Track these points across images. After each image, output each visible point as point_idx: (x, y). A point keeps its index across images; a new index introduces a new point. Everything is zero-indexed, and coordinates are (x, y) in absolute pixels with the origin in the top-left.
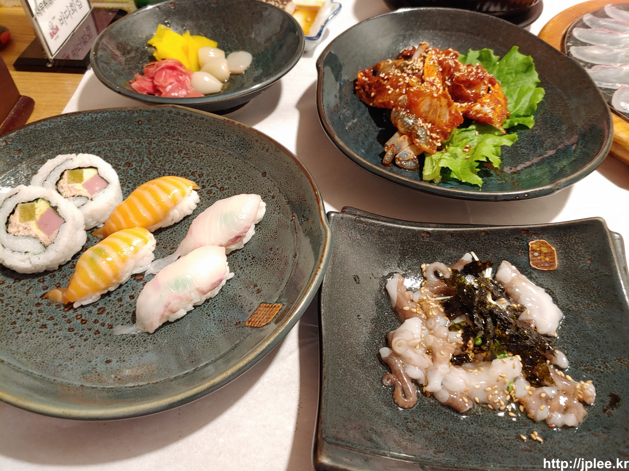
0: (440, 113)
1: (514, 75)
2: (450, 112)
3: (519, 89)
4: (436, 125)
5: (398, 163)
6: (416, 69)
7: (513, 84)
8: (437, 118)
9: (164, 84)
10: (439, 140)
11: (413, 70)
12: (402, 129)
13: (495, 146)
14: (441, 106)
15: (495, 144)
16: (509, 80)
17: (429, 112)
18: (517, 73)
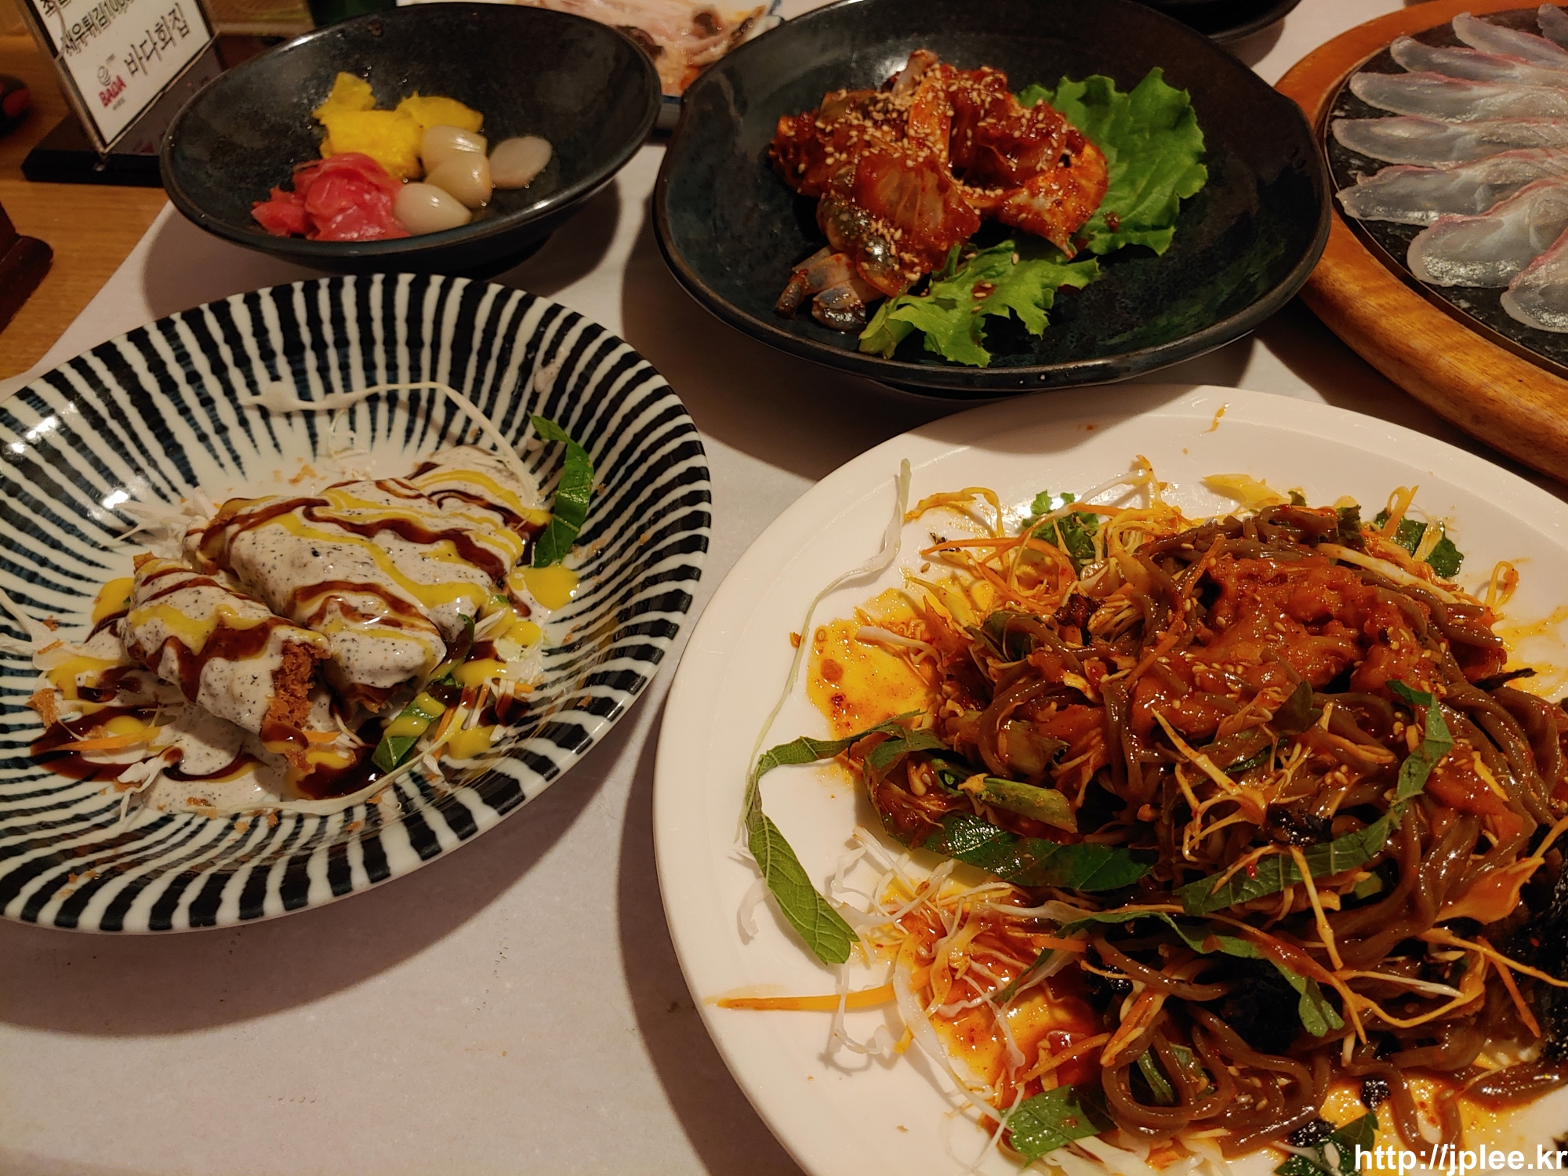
0: (922, 205)
1: (1147, 136)
2: (946, 204)
3: (1154, 167)
4: (913, 234)
5: (816, 313)
6: (894, 110)
7: (1143, 155)
8: (916, 216)
9: (326, 212)
10: (918, 268)
11: (886, 111)
12: (834, 240)
13: (1045, 286)
14: (923, 190)
15: (1047, 281)
16: (1136, 145)
17: (898, 203)
18: (1154, 130)
